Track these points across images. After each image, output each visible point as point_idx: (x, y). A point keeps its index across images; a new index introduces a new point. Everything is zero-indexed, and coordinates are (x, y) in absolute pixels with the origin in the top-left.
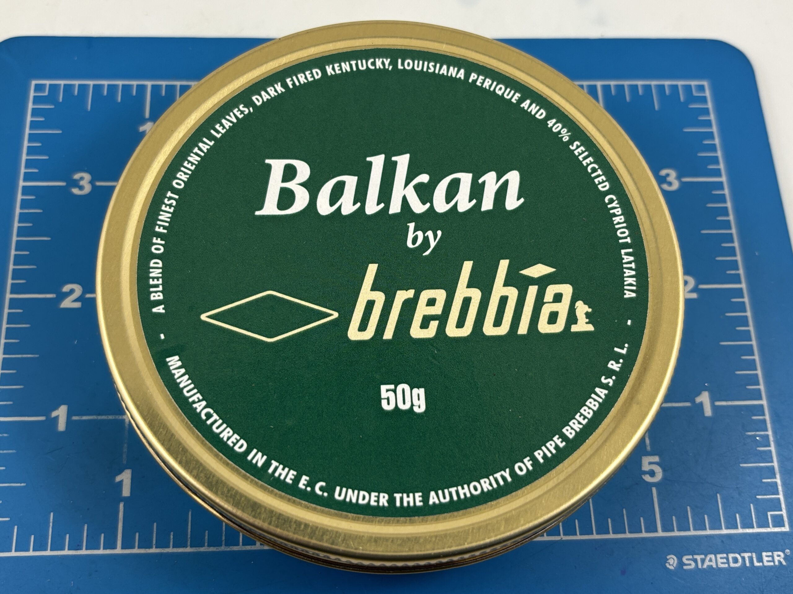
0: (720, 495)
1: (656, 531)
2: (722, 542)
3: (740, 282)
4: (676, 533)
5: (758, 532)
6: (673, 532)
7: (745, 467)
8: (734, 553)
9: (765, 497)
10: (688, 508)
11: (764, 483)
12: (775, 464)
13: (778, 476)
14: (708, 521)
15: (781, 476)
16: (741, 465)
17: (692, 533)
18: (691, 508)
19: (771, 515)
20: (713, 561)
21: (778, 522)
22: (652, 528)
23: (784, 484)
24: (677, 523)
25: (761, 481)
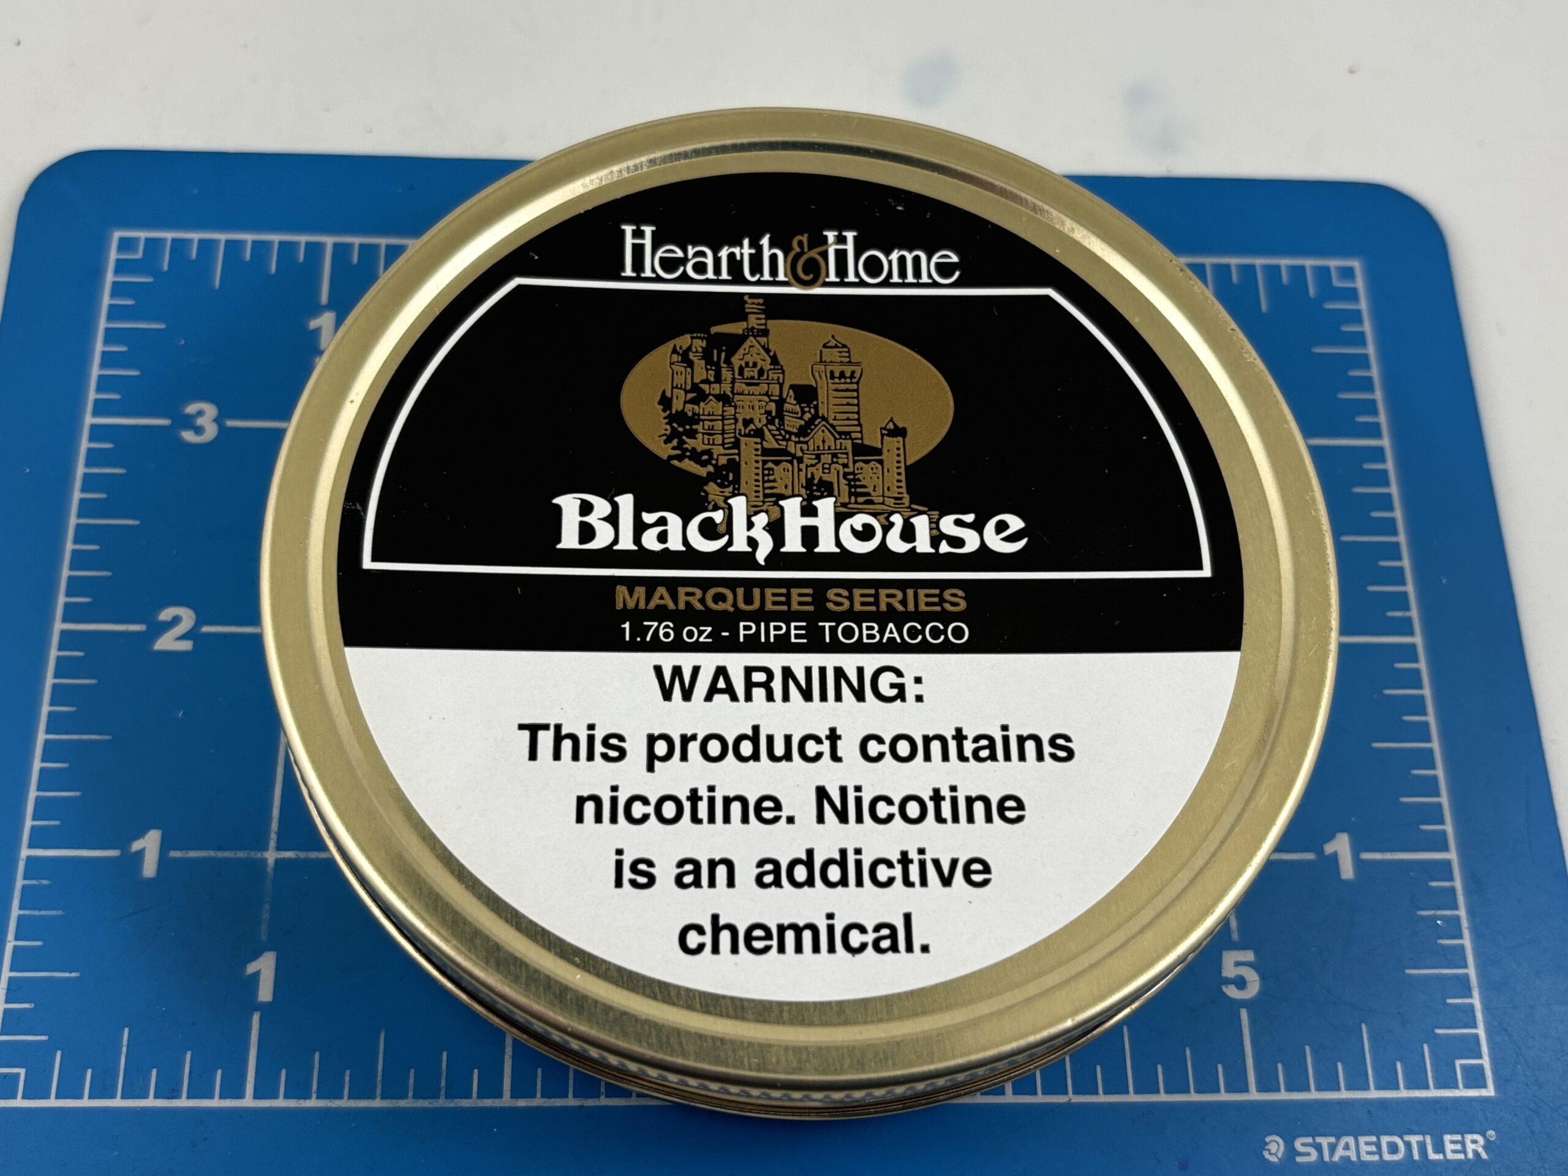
0: (1367, 1025)
1: (1246, 1090)
2: (1369, 1112)
3: (1411, 633)
4: (1283, 1095)
5: (1436, 1097)
6: (1278, 1093)
7: (1414, 974)
8: (1392, 1134)
9: (1451, 1031)
10: (1307, 1048)
11: (1450, 1005)
12: (1472, 972)
13: (1476, 993)
14: (1343, 1073)
15: (1481, 994)
16: (1408, 971)
17: (1314, 1095)
18: (1313, 1050)
19: (1463, 1067)
20: (1350, 1148)
21: (1475, 1078)
22: (1238, 1084)
23: (1486, 1008)
24: (1285, 1076)
25: (1445, 1001)
